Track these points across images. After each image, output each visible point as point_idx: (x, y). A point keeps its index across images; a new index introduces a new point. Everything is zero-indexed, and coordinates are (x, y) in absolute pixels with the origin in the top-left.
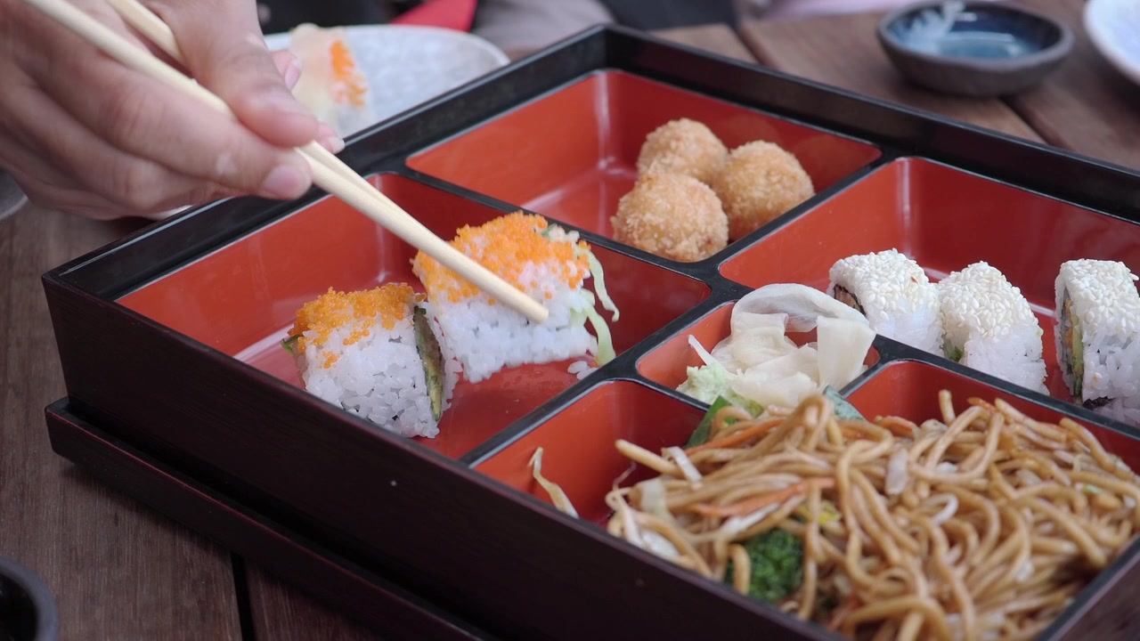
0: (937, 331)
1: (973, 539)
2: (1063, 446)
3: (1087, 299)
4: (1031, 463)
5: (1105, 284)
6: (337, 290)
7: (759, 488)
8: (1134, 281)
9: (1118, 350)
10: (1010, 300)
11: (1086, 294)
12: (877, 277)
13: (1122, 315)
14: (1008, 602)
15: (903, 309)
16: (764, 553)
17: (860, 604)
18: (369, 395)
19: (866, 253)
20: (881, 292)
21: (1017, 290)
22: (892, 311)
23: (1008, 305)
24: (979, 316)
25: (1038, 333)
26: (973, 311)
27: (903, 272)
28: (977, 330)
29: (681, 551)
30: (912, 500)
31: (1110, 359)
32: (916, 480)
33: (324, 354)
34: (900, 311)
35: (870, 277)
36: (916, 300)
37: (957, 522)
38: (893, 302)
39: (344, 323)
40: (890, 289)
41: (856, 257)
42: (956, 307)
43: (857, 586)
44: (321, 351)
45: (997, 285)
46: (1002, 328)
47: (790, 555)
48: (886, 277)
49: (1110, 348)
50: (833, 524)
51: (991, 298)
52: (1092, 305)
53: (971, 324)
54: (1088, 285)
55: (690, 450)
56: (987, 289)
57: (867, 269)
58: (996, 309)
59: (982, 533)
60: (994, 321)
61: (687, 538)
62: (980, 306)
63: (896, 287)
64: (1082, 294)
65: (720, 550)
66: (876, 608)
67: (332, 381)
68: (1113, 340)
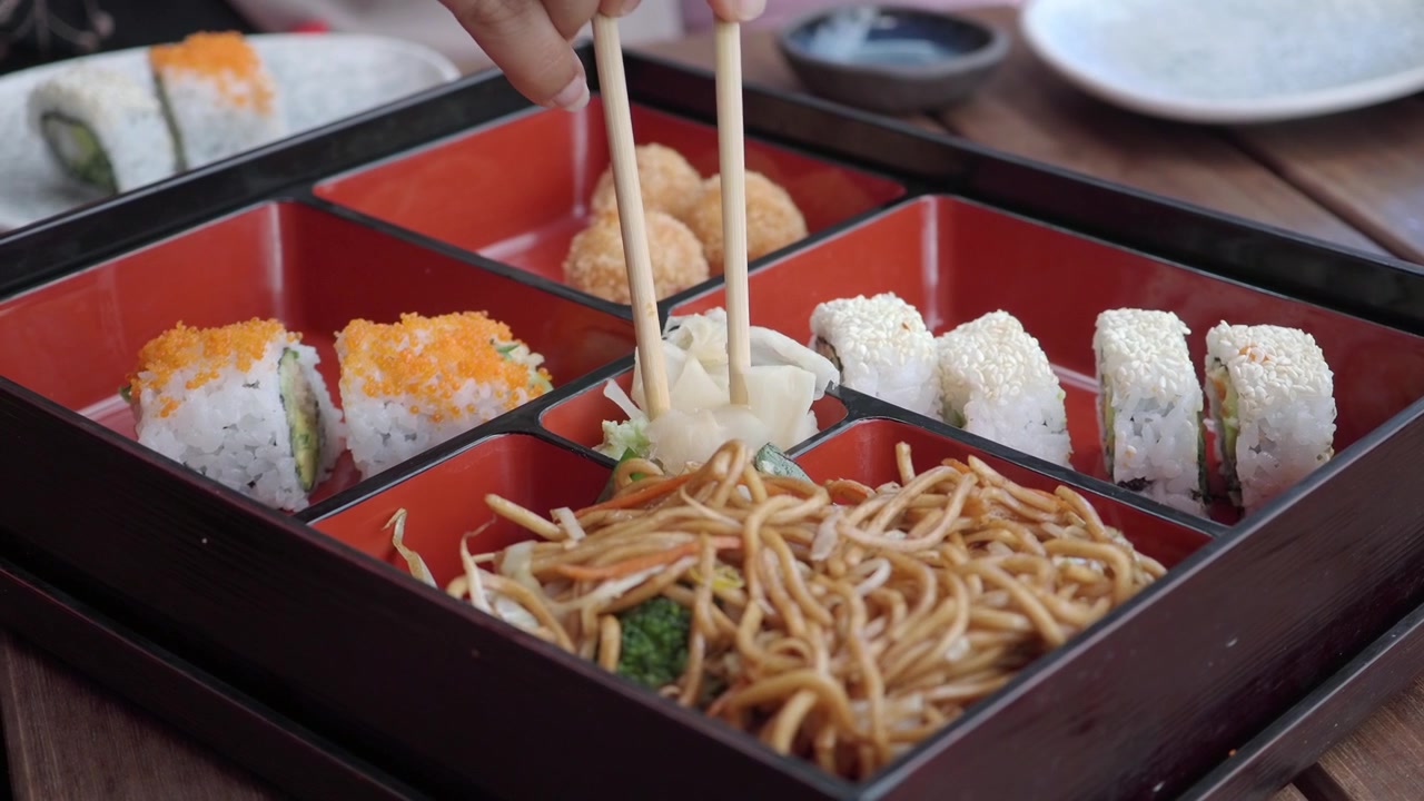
0: (933, 390)
1: (900, 609)
2: (1052, 517)
3: (1119, 353)
4: (1006, 534)
5: (1145, 336)
6: (188, 324)
7: (644, 547)
8: (1185, 335)
9: (1157, 417)
10: (1023, 353)
11: (1119, 347)
12: (858, 321)
13: (1161, 373)
14: (935, 686)
15: (888, 361)
16: (642, 626)
17: (748, 682)
18: (217, 453)
19: (852, 295)
20: (862, 338)
21: (1034, 342)
22: (875, 363)
23: (1021, 358)
24: (983, 372)
25: (1059, 396)
26: (975, 366)
27: (893, 317)
28: (978, 389)
29: (541, 622)
30: (839, 567)
31: (1147, 429)
32: (847, 544)
33: (162, 400)
34: (884, 363)
35: (851, 321)
36: (905, 350)
37: (885, 592)
38: (876, 352)
39: (190, 364)
40: (874, 336)
41: (840, 301)
42: (955, 360)
43: (749, 662)
44: (158, 398)
45: (1010, 335)
46: (1011, 387)
47: (673, 628)
48: (871, 322)
49: (1147, 415)
50: (733, 593)
51: (1000, 351)
52: (1126, 360)
53: (973, 381)
54: (1123, 336)
55: (581, 511)
56: (997, 339)
57: (850, 313)
58: (1004, 363)
59: (912, 603)
60: (1001, 376)
61: (553, 608)
62: (986, 358)
63: (883, 335)
64: (1114, 347)
65: (589, 621)
66: (764, 688)
67: (171, 434)
68: (1150, 404)
